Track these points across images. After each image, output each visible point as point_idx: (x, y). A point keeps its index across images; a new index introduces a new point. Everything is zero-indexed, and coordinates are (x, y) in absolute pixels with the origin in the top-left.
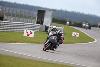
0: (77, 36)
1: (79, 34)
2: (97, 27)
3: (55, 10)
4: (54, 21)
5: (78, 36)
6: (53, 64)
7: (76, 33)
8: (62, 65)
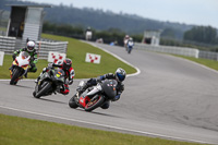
0: (95, 62)
1: (99, 57)
2: (140, 41)
3: (47, 7)
4: (47, 29)
5: (97, 62)
7: (93, 56)
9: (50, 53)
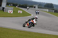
2: (32, 7)
6: (7, 29)
7: (20, 11)
8: (12, 29)
9: (9, 10)
